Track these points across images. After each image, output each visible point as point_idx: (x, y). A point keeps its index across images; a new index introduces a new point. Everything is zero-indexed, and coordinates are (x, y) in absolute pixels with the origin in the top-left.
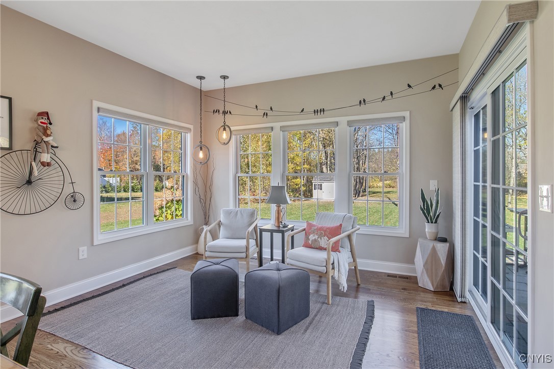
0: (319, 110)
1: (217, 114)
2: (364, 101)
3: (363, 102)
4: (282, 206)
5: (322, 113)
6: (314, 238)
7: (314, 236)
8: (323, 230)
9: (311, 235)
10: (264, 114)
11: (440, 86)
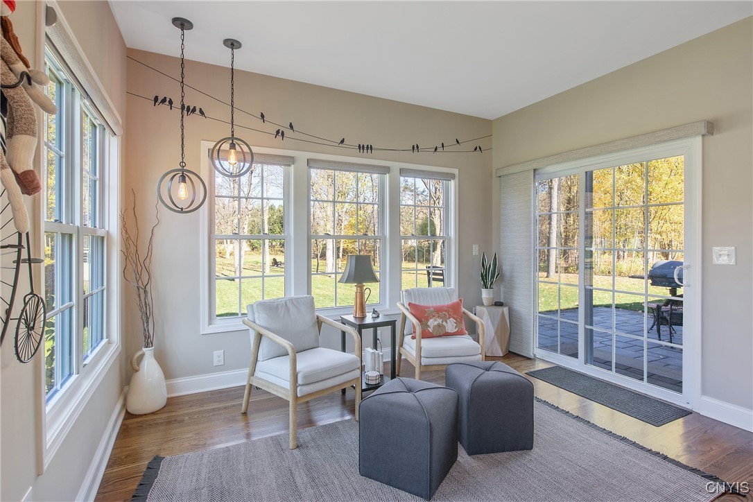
0: (365, 146)
1: (166, 106)
2: (417, 147)
3: (415, 148)
4: (366, 285)
5: (369, 151)
6: (436, 323)
7: (435, 320)
8: (446, 311)
9: (431, 320)
10: (278, 132)
11: (480, 148)
